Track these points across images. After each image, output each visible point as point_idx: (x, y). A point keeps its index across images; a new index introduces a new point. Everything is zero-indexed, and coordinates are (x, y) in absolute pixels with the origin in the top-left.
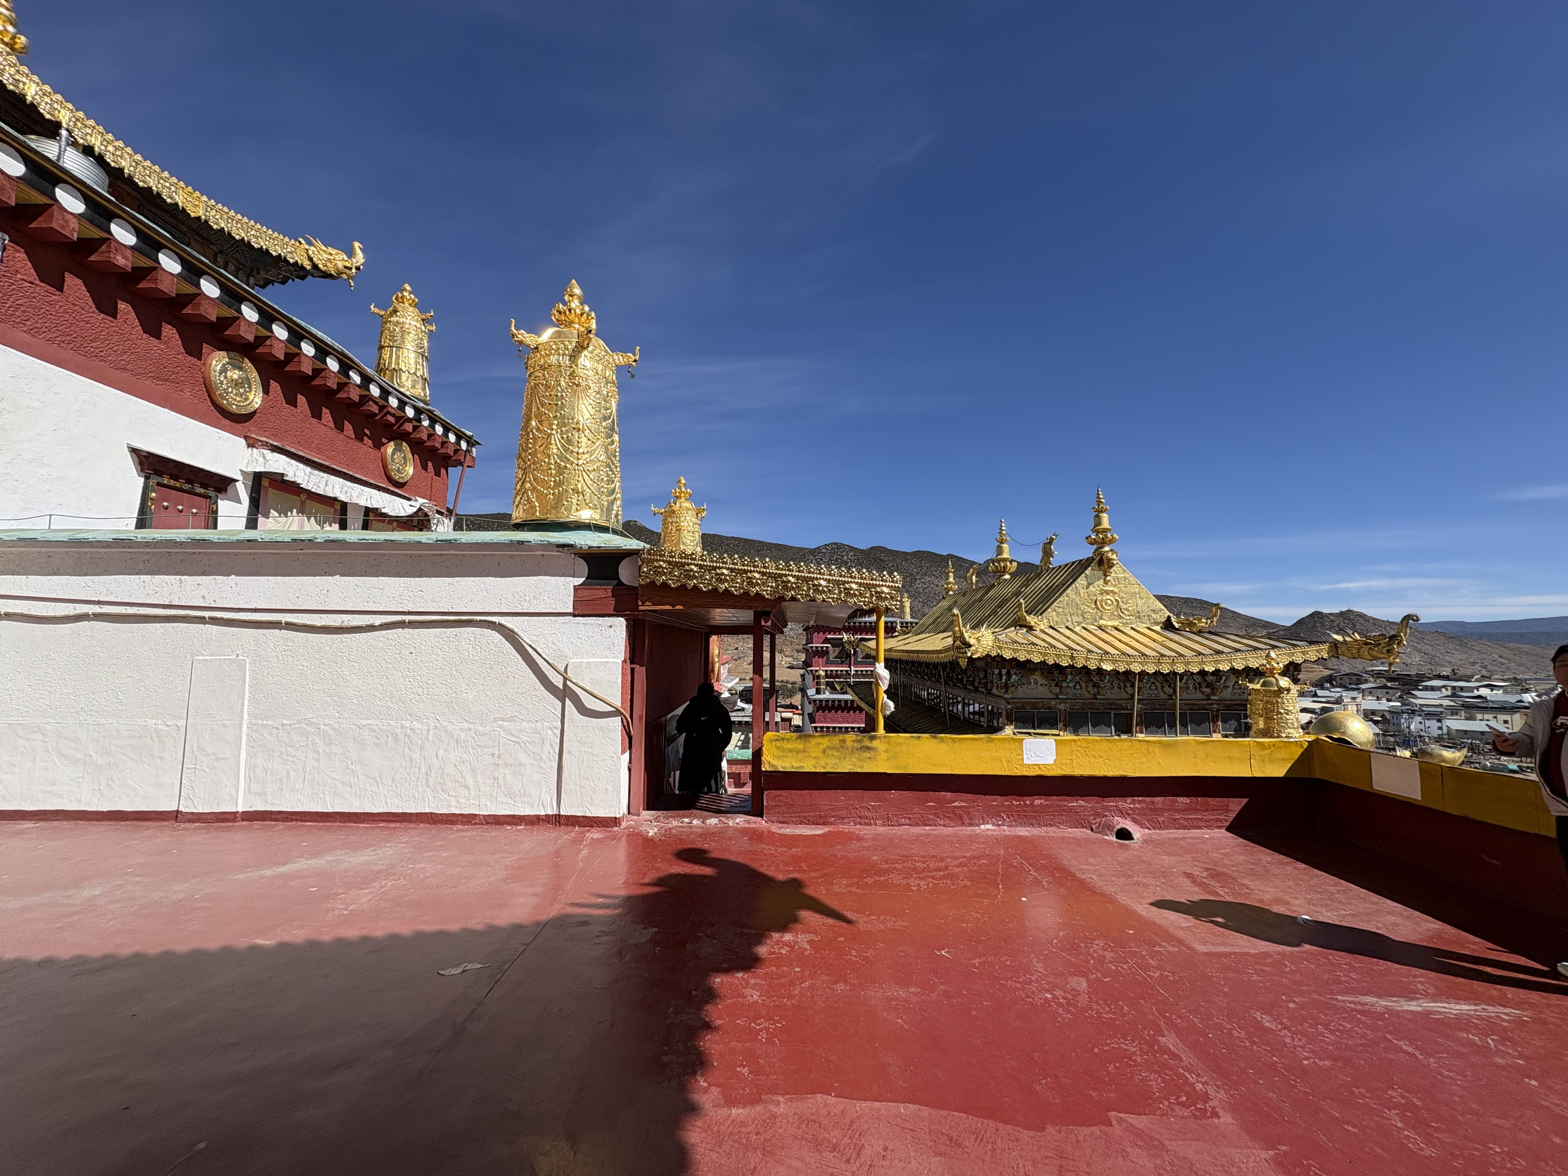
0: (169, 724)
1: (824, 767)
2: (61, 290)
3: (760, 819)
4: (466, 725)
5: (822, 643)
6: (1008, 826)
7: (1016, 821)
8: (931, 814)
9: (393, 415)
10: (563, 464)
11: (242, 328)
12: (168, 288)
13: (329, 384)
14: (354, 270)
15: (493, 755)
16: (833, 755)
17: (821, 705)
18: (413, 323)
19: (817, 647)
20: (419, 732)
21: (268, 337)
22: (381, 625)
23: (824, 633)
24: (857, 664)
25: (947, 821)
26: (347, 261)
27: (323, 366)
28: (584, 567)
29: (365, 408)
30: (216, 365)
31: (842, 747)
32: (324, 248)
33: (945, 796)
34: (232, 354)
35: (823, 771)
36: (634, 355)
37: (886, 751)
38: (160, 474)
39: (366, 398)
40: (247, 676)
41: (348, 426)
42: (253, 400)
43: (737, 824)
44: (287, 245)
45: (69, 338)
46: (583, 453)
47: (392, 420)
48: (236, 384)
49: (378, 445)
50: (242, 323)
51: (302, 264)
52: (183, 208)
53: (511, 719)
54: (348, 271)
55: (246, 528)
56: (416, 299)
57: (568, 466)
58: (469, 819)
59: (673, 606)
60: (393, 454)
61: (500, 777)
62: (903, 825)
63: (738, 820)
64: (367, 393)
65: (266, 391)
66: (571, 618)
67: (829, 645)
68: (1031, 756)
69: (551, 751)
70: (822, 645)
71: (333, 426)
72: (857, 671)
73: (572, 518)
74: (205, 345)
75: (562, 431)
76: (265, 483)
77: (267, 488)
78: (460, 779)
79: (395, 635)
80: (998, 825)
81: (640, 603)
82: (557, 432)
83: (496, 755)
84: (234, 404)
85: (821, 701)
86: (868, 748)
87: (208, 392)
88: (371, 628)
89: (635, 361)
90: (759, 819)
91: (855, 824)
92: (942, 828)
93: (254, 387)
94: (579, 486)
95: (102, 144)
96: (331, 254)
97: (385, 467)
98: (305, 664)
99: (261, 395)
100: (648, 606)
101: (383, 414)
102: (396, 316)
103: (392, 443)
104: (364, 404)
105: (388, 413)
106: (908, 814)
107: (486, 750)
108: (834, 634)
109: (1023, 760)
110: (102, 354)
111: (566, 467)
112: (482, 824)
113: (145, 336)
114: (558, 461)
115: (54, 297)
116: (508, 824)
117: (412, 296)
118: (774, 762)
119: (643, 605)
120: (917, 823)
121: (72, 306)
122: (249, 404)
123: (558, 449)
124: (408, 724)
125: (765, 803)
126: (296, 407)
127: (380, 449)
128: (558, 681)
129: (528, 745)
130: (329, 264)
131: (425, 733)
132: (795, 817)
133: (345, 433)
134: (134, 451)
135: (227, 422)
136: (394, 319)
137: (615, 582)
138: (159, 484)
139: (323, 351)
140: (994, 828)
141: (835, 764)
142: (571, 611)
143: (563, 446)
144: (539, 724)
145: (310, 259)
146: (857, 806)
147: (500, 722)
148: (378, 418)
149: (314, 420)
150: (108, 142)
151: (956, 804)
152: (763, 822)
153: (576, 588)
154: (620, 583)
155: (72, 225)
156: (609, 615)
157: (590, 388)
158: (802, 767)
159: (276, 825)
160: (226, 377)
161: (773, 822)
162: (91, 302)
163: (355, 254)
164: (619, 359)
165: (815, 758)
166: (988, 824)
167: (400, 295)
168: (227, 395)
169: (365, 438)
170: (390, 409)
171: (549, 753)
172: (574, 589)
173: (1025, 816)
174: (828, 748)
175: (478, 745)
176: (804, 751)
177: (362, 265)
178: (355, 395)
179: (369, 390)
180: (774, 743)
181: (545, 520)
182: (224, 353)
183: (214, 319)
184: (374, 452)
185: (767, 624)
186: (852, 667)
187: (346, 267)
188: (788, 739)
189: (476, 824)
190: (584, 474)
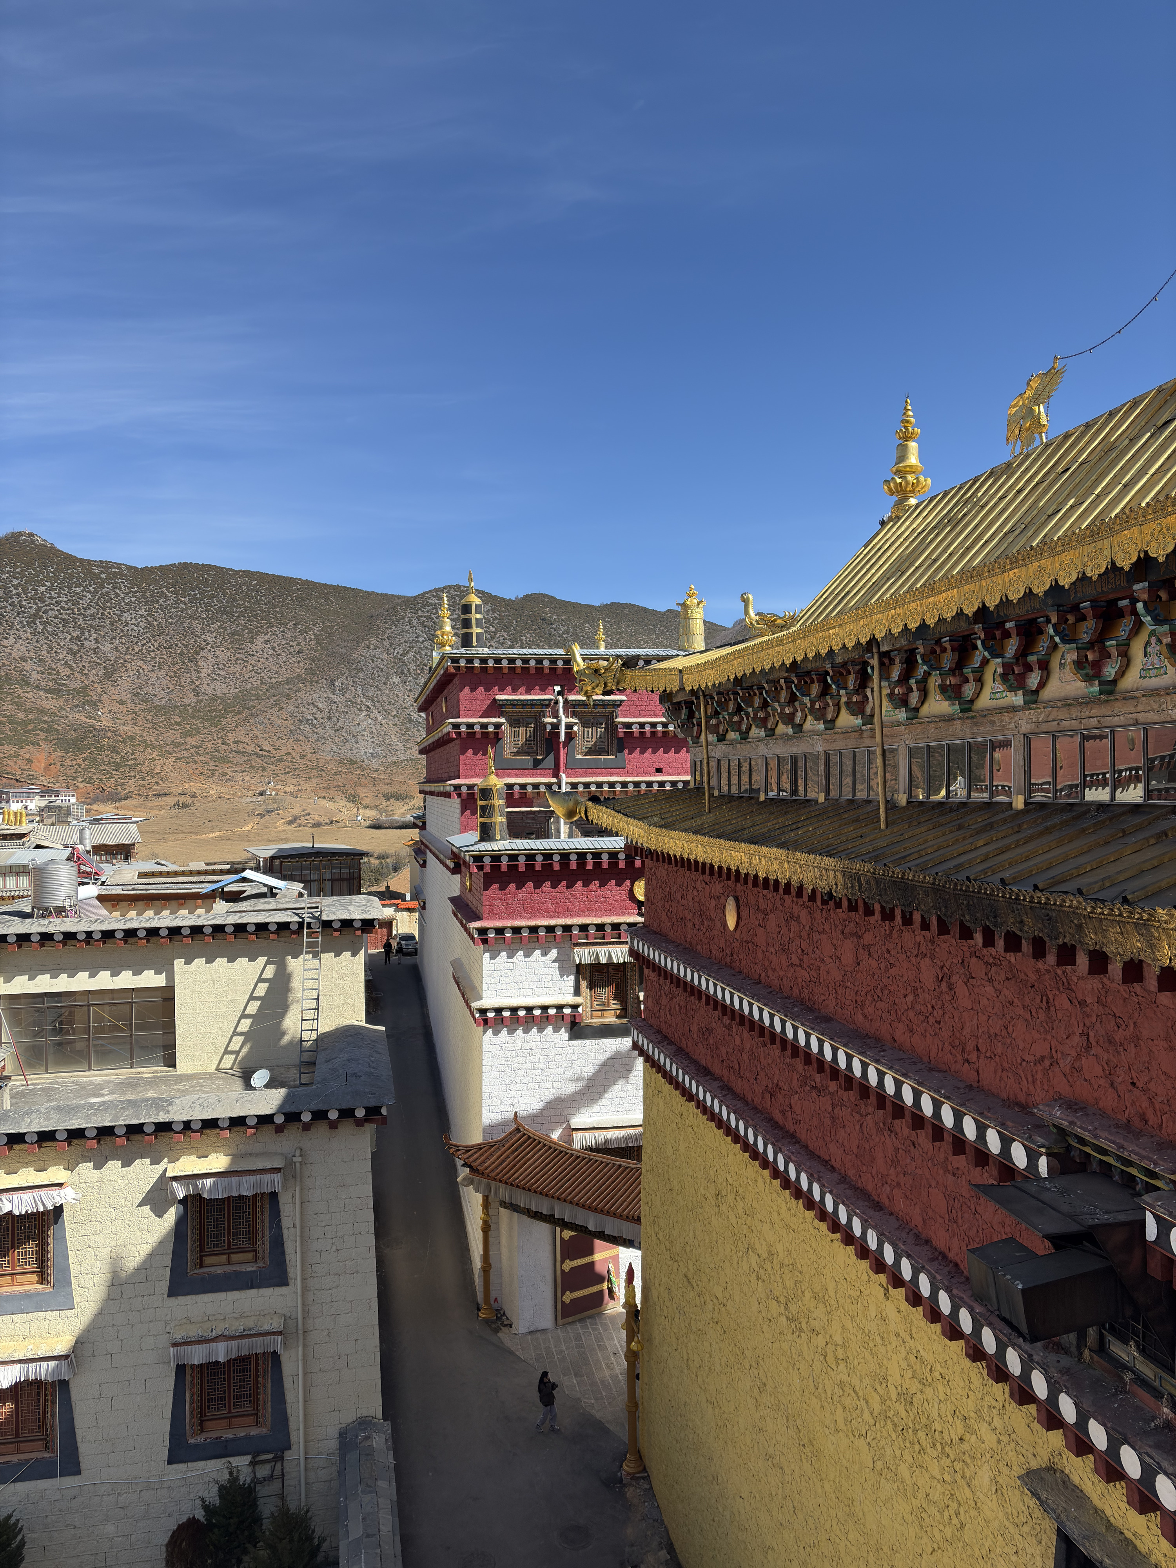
5: (481, 717)
17: (496, 868)
19: (470, 726)
23: (487, 690)
24: (573, 768)
67: (502, 720)
70: (485, 720)
72: (574, 786)
85: (496, 858)
108: (515, 691)
186: (563, 776)
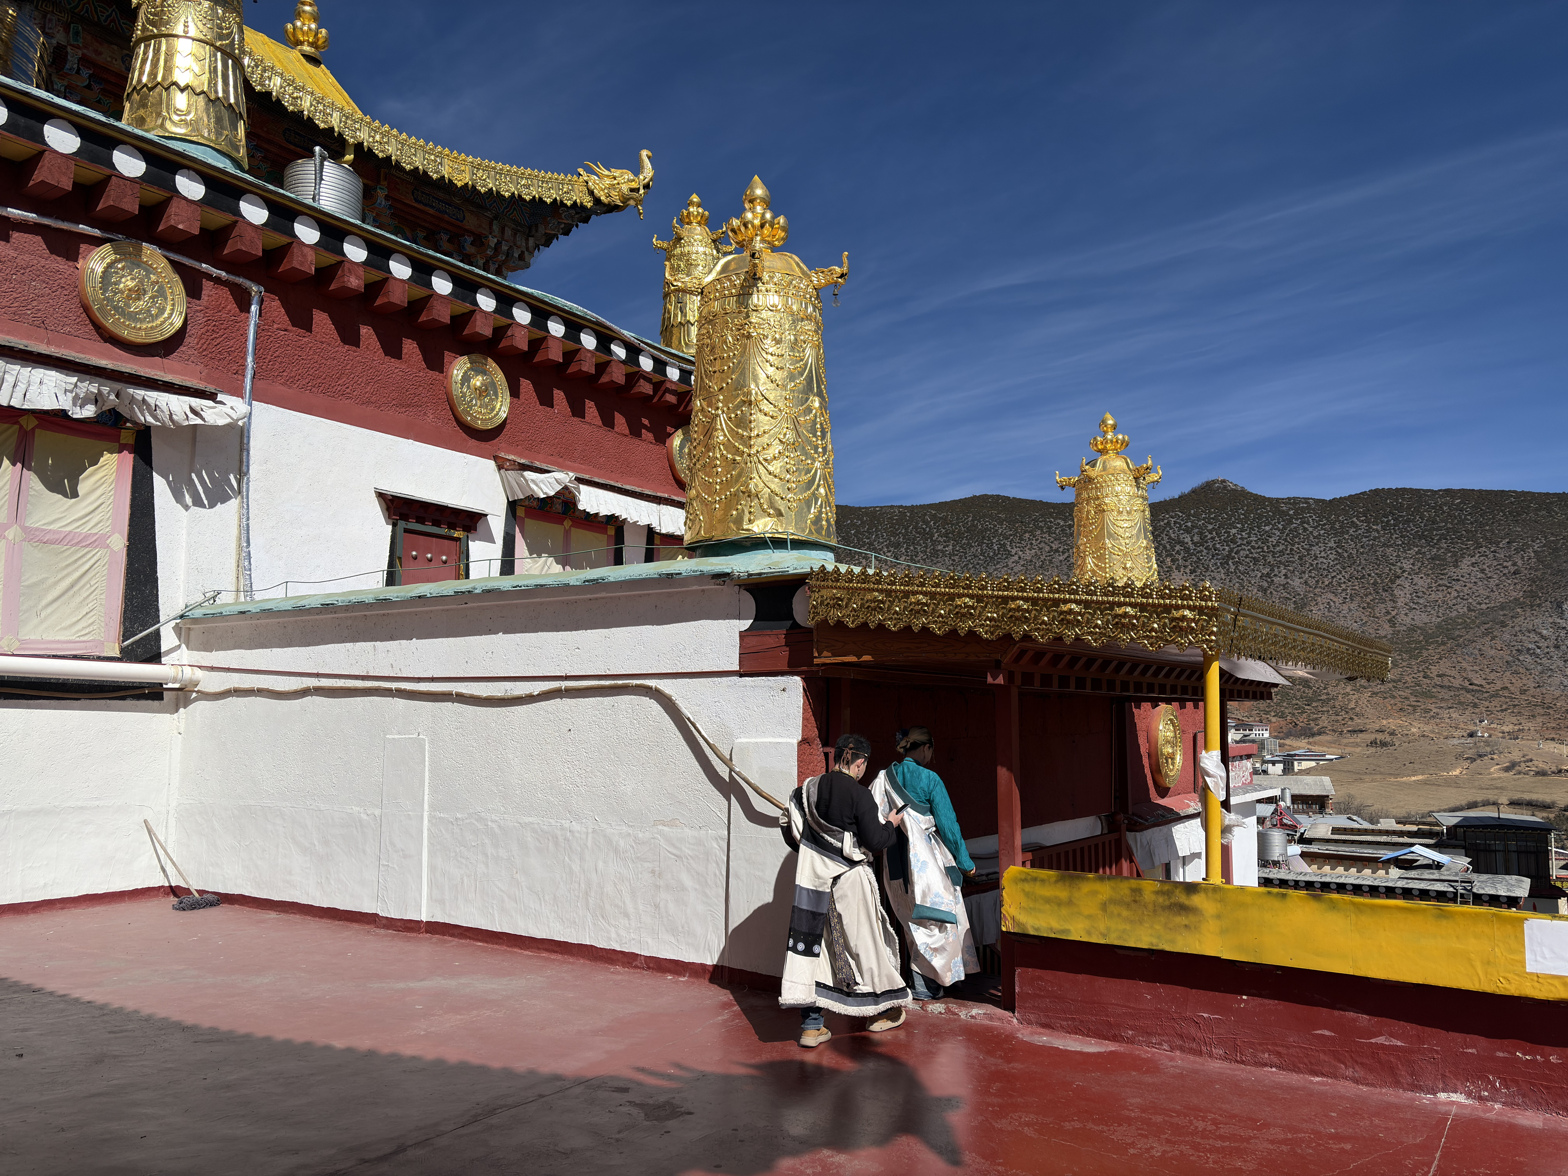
0: (369, 812)
1: (1104, 936)
2: (310, 330)
3: (1011, 1015)
4: (625, 829)
6: (1504, 1104)
7: (1524, 1096)
8: (1324, 1052)
9: (674, 392)
10: (729, 456)
11: (478, 323)
12: (398, 297)
13: (585, 369)
14: (642, 191)
15: (653, 872)
16: (1119, 915)
18: (701, 249)
20: (577, 835)
21: (510, 325)
22: (538, 695)
25: (1360, 1073)
26: (634, 180)
27: (577, 346)
28: (749, 602)
29: (635, 390)
30: (457, 375)
31: (1135, 901)
32: (607, 173)
33: (1354, 1020)
34: (474, 356)
35: (1102, 941)
36: (841, 266)
37: (1218, 917)
38: (405, 517)
39: (636, 375)
40: (427, 759)
41: (620, 420)
42: (500, 409)
43: (972, 1017)
44: (563, 184)
45: (319, 381)
46: (758, 435)
47: (671, 398)
48: (481, 392)
49: (662, 438)
50: (478, 317)
51: (582, 203)
52: (449, 179)
53: (671, 823)
54: (635, 195)
55: (501, 574)
56: (706, 213)
57: (738, 458)
58: (628, 959)
59: (859, 657)
60: (682, 446)
61: (662, 905)
62: (1266, 1065)
63: (974, 1012)
64: (636, 369)
65: (515, 392)
66: (736, 679)
68: (1545, 958)
69: (718, 873)
71: (600, 423)
73: (744, 534)
74: (446, 353)
75: (728, 409)
76: (520, 512)
77: (523, 519)
78: (620, 904)
79: (554, 707)
80: (1481, 1098)
81: (816, 654)
82: (723, 412)
83: (657, 873)
84: (478, 419)
86: (1183, 909)
87: (452, 409)
88: (530, 699)
89: (842, 276)
90: (1007, 1014)
91: (1172, 1049)
92: (1347, 1083)
93: (500, 391)
94: (752, 486)
95: (370, 136)
96: (615, 178)
97: (672, 467)
98: (475, 745)
99: (508, 400)
100: (827, 658)
101: (660, 393)
102: (680, 247)
103: (680, 432)
104: (634, 385)
105: (667, 390)
106: (1276, 1045)
107: (646, 865)
109: (1523, 963)
110: (348, 390)
111: (735, 460)
112: (643, 968)
113: (387, 358)
114: (725, 452)
115: (305, 339)
116: (670, 971)
117: (700, 210)
118: (1022, 918)
119: (819, 657)
120: (1294, 1066)
121: (319, 345)
122: (497, 414)
123: (725, 435)
124: (566, 824)
125: (1017, 990)
126: (552, 407)
127: (664, 444)
128: (723, 771)
129: (691, 861)
130: (614, 193)
131: (584, 836)
132: (1066, 1019)
133: (616, 429)
134: (381, 495)
135: (472, 442)
136: (678, 251)
137: (789, 623)
138: (406, 531)
139: (574, 325)
140: (1470, 1102)
141: (1124, 931)
142: (736, 667)
143: (731, 430)
144: (702, 832)
145: (591, 193)
146: (1175, 1016)
147: (660, 827)
148: (655, 400)
149: (576, 419)
150: (375, 131)
151: (1381, 1040)
152: (1015, 1021)
153: (743, 635)
154: (795, 625)
155: (310, 259)
156: (782, 673)
157: (766, 337)
158: (1067, 931)
159: (450, 941)
160: (469, 387)
161: (1030, 1023)
162: (336, 336)
163: (643, 167)
164: (818, 279)
165: (1089, 917)
166: (1456, 1092)
167: (685, 212)
168: (471, 409)
169: (643, 431)
170: (668, 385)
171: (715, 875)
172: (740, 636)
173: (1547, 1088)
174: (1112, 901)
175: (638, 858)
176: (1070, 903)
177: (651, 180)
178: (618, 375)
179: (639, 365)
180: (1020, 885)
181: (710, 540)
182: (466, 357)
183: (447, 320)
184: (657, 449)
185: (996, 682)
187: (632, 190)
188: (1043, 881)
189: (636, 967)
190: (760, 466)
